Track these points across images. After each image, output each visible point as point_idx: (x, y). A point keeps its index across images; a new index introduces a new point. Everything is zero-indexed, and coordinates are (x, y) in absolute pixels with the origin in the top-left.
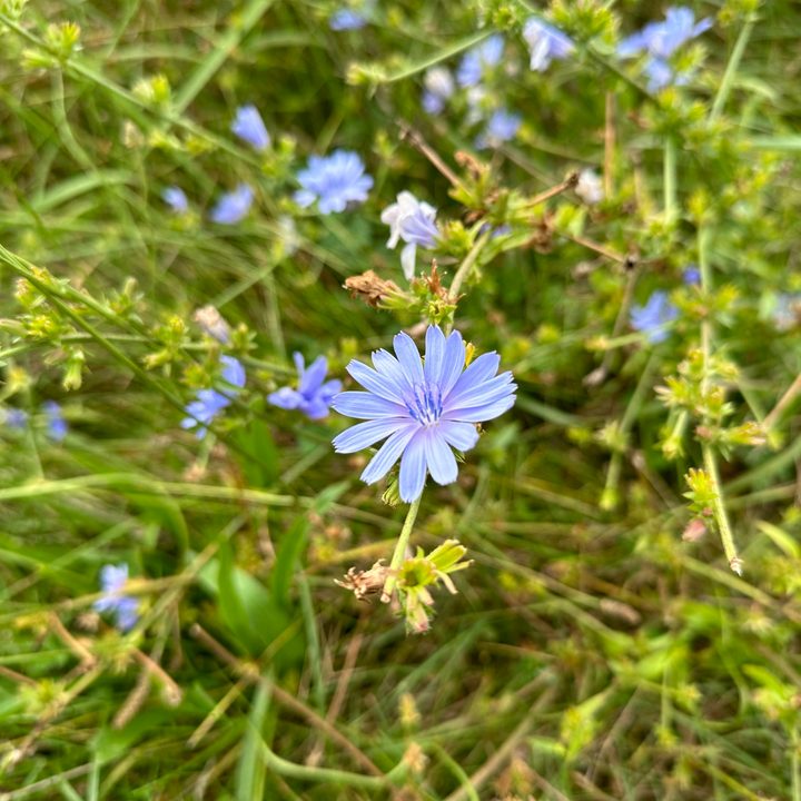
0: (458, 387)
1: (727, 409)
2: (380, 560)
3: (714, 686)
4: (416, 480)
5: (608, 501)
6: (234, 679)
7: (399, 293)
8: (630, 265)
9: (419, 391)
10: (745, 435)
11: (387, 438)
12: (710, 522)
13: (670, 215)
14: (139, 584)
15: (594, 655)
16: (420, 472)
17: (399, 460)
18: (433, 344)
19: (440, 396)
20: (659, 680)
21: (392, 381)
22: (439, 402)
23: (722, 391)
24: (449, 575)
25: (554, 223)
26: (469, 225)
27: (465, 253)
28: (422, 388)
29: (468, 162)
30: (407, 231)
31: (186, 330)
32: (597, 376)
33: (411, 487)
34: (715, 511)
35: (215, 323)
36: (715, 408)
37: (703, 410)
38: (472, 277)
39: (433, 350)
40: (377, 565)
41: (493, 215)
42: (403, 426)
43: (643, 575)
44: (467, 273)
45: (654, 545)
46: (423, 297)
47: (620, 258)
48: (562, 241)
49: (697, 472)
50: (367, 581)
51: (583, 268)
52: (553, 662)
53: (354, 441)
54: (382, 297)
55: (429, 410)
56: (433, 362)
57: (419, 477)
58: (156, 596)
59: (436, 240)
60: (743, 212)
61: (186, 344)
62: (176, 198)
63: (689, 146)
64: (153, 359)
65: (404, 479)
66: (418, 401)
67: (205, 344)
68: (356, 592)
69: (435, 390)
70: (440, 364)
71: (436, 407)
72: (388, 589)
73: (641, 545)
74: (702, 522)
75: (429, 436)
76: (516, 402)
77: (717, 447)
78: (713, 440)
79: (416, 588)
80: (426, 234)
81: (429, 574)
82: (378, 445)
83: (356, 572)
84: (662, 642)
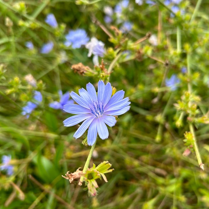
0: (109, 103)
1: (197, 111)
2: (79, 168)
3: (189, 194)
4: (93, 137)
5: (158, 138)
6: (42, 191)
7: (90, 70)
8: (167, 64)
9: (95, 104)
10: (203, 120)
11: (83, 121)
12: (192, 150)
13: (179, 51)
14: (14, 161)
15: (153, 184)
16: (95, 134)
17: (88, 129)
18: (101, 87)
19: (103, 106)
20: (172, 193)
21: (86, 100)
22: (103, 108)
23: (195, 106)
24: (105, 174)
25: (143, 51)
26: (115, 50)
27: (113, 59)
28: (96, 103)
29: (115, 30)
30: (94, 51)
31: (20, 82)
32: (156, 100)
33: (91, 140)
34: (194, 146)
35: (32, 80)
36: (193, 111)
37: (189, 112)
38: (116, 67)
39: (101, 89)
40: (78, 170)
41: (123, 47)
42: (89, 117)
43: (168, 160)
44: (114, 65)
45: (171, 151)
46: (99, 72)
47: (164, 63)
48: (145, 57)
49: (188, 133)
50: (74, 176)
51: (151, 67)
52: (140, 186)
53: (71, 122)
54: (85, 72)
55: (99, 112)
56: (101, 94)
57: (95, 136)
58: (19, 165)
59: (104, 54)
60: (200, 51)
61: (20, 87)
62: (30, 45)
63: (184, 29)
64: (8, 91)
65: (89, 137)
66: (95, 108)
67: (29, 87)
68: (70, 180)
69: (101, 104)
70: (103, 94)
71: (101, 110)
72: (82, 180)
73: (168, 151)
74: (189, 150)
75: (98, 120)
76: (130, 108)
77: (194, 124)
78: (192, 122)
79: (92, 180)
80: (100, 52)
81: (97, 175)
82: (80, 124)
83: (69, 173)
84: (173, 181)
